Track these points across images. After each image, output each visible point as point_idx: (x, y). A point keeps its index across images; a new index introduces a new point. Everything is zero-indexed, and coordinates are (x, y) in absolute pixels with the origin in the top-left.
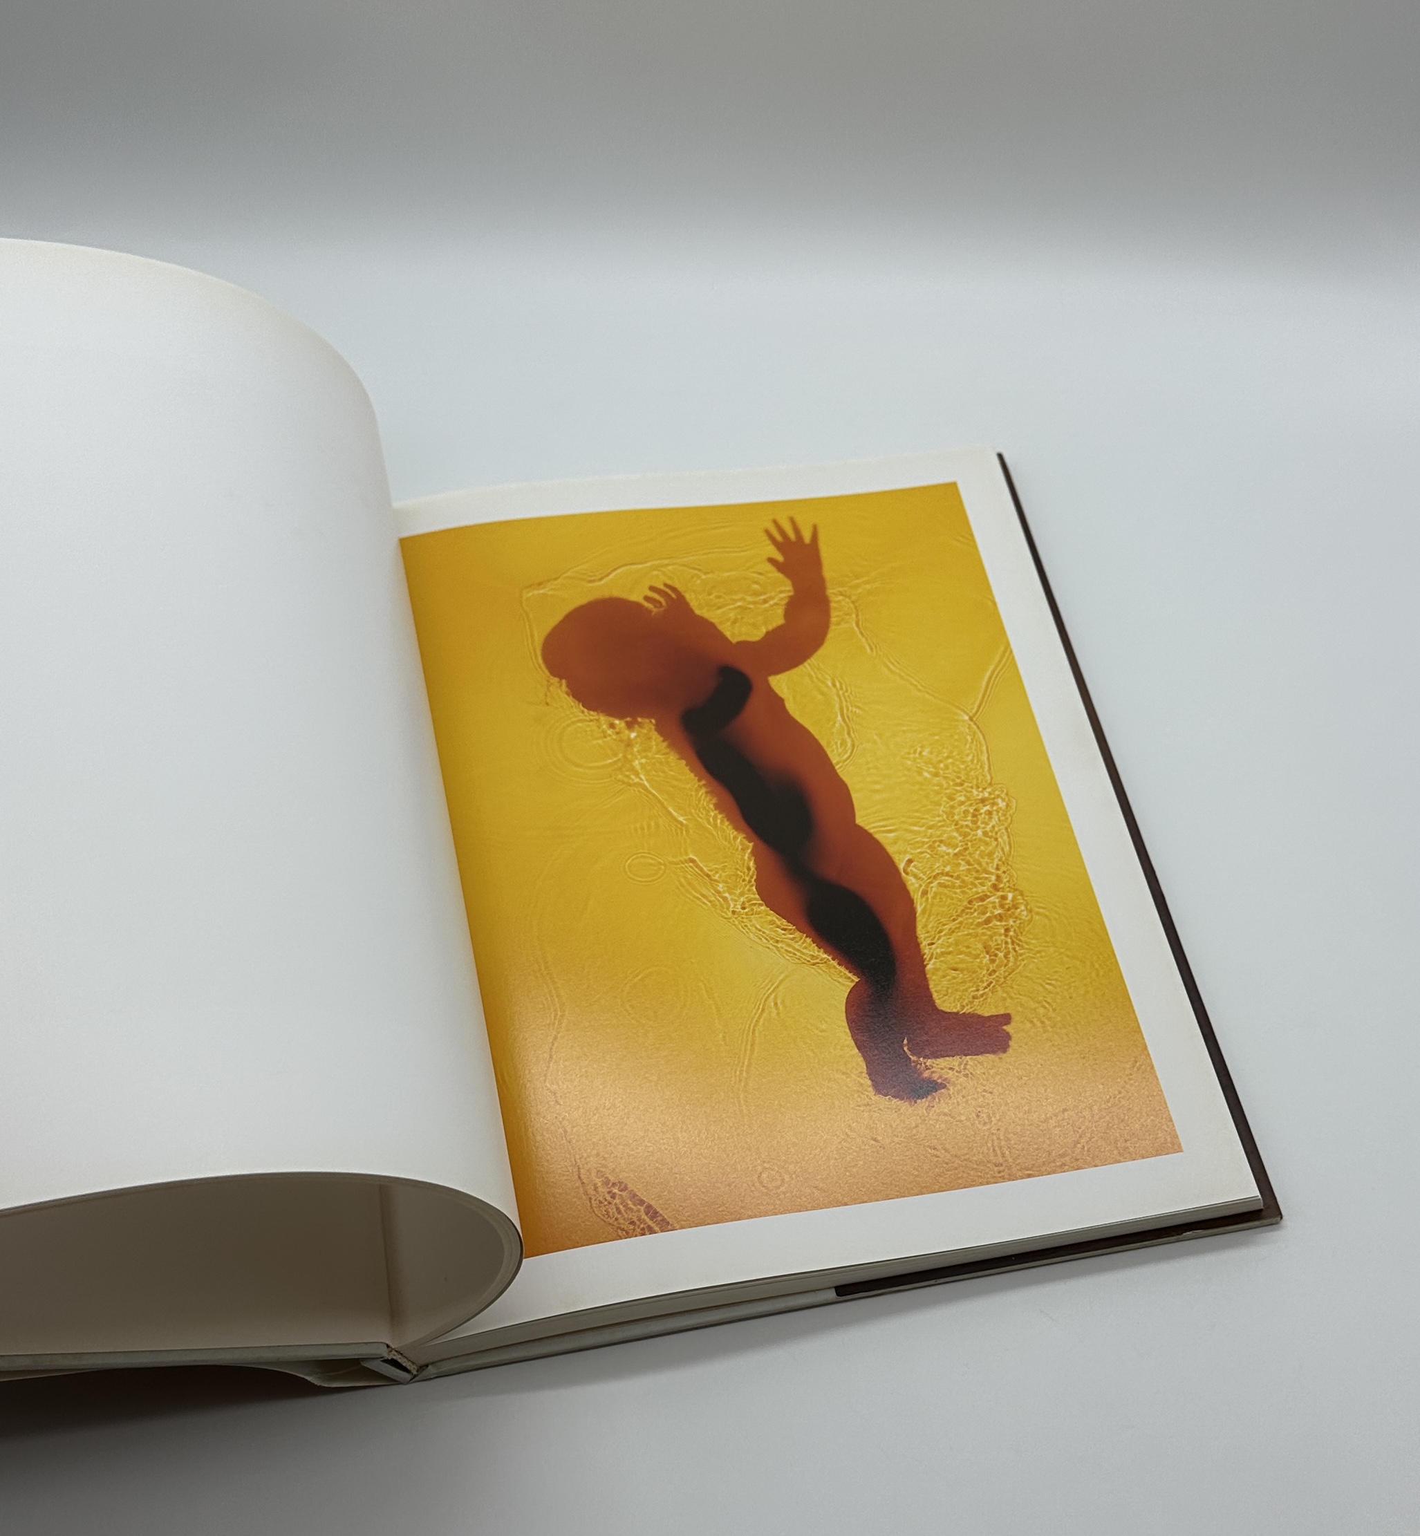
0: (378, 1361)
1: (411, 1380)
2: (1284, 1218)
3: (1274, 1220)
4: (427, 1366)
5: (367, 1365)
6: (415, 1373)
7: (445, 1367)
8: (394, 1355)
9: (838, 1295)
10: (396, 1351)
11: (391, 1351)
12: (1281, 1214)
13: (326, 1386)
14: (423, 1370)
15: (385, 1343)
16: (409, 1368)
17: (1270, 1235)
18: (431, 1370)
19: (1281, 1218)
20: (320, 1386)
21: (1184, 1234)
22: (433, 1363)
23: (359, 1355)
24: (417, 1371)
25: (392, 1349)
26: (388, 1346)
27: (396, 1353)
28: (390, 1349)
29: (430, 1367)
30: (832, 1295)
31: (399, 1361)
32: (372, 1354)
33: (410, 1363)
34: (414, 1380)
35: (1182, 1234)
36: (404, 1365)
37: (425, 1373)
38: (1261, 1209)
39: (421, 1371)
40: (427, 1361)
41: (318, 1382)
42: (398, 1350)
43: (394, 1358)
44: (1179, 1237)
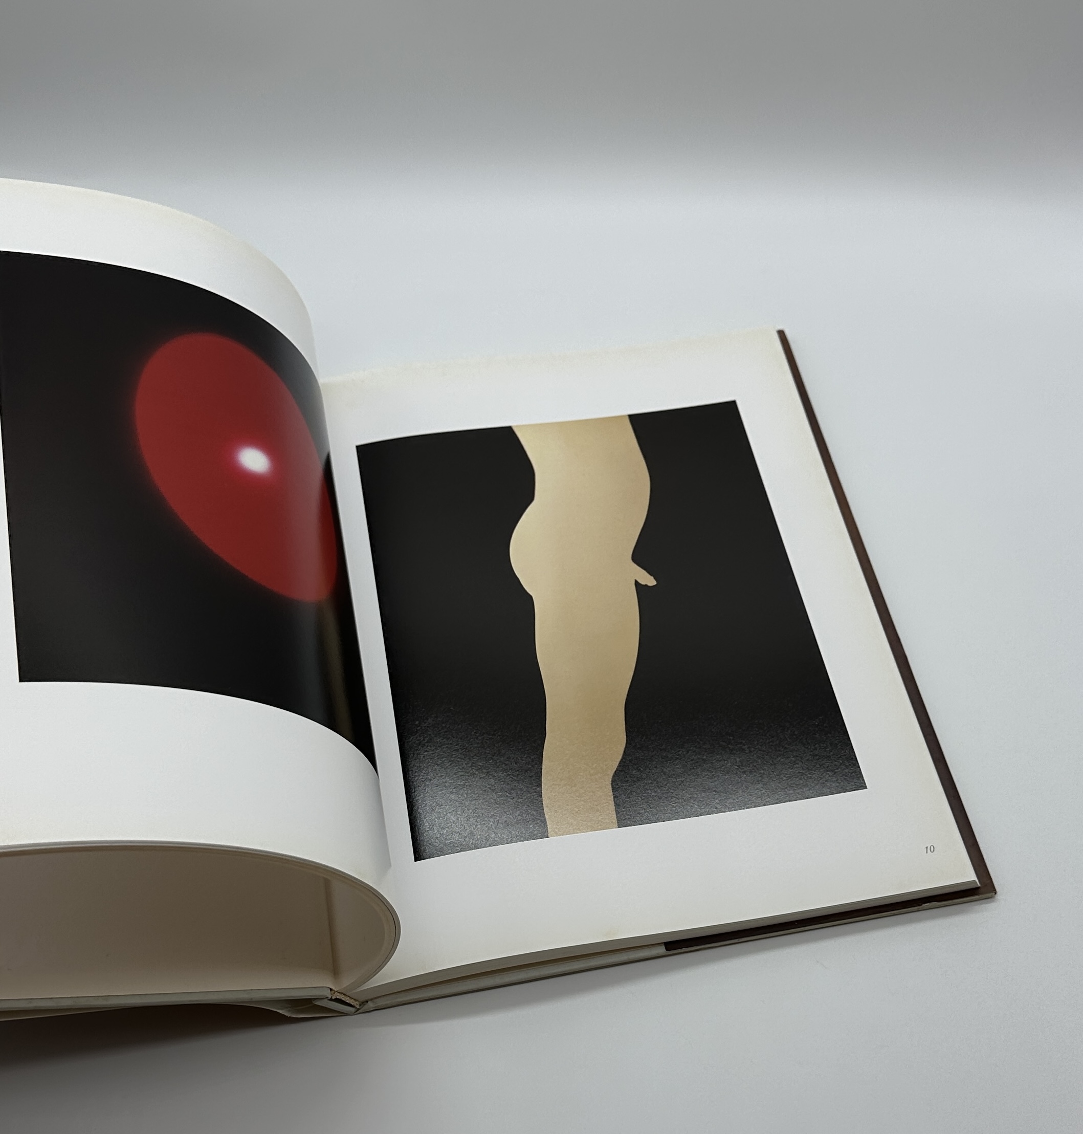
0: (326, 1000)
1: (355, 1012)
2: (998, 893)
3: (989, 895)
4: (367, 1002)
5: (318, 1003)
6: (358, 1007)
7: (381, 1002)
8: (338, 996)
9: (667, 949)
10: (339, 993)
11: (334, 993)
12: (995, 890)
13: (294, 1016)
14: (365, 1004)
15: (328, 988)
16: (352, 1004)
17: (987, 906)
18: (370, 1005)
19: (996, 893)
20: (290, 1017)
21: (923, 905)
22: (371, 1000)
23: (311, 996)
24: (360, 1005)
25: (335, 991)
26: (331, 990)
27: (338, 994)
28: (333, 992)
29: (369, 1002)
30: (662, 950)
31: (343, 999)
32: (320, 996)
33: (353, 1000)
34: (358, 1012)
35: (921, 905)
36: (348, 1002)
37: (366, 1007)
38: (978, 888)
39: (362, 1005)
40: (367, 999)
41: (288, 1014)
42: (340, 992)
43: (338, 997)
44: (918, 907)
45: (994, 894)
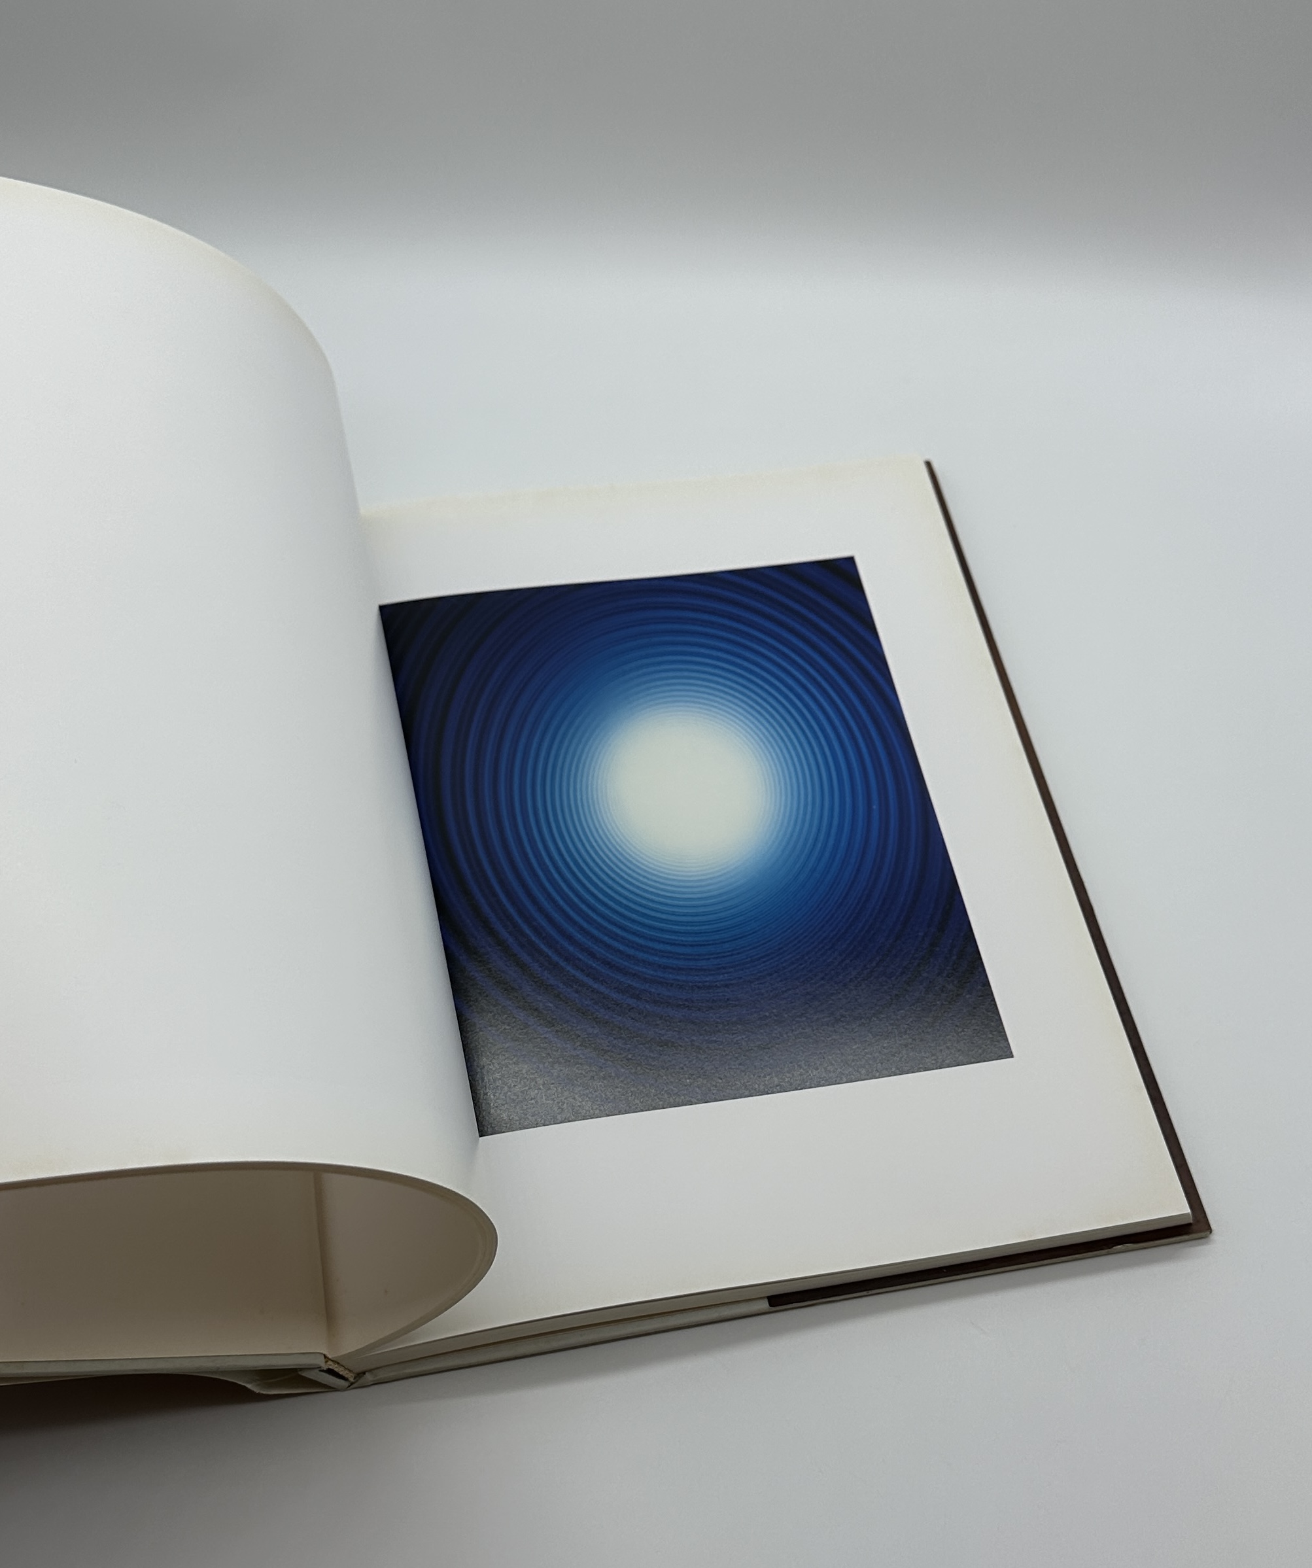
0: (317, 1371)
1: (349, 1386)
2: (1213, 1232)
3: (1203, 1234)
4: (364, 1373)
5: (304, 1374)
6: (352, 1380)
7: (382, 1375)
8: (331, 1364)
9: (771, 1305)
10: (332, 1361)
11: (328, 1361)
12: (1209, 1228)
13: (264, 1393)
14: (360, 1377)
15: (322, 1354)
16: (346, 1376)
18: (369, 1377)
19: (1211, 1232)
20: (259, 1393)
21: (1115, 1247)
22: (370, 1371)
23: (297, 1365)
24: (355, 1378)
25: (329, 1359)
26: (325, 1356)
29: (367, 1374)
30: (764, 1305)
31: (336, 1370)
32: (310, 1365)
33: (347, 1371)
34: (352, 1387)
35: (1112, 1247)
36: (341, 1373)
37: (361, 1381)
38: (1190, 1224)
39: (357, 1379)
40: (365, 1369)
41: (256, 1390)
42: (335, 1359)
43: (331, 1367)
44: (1109, 1250)
45: (1209, 1233)
